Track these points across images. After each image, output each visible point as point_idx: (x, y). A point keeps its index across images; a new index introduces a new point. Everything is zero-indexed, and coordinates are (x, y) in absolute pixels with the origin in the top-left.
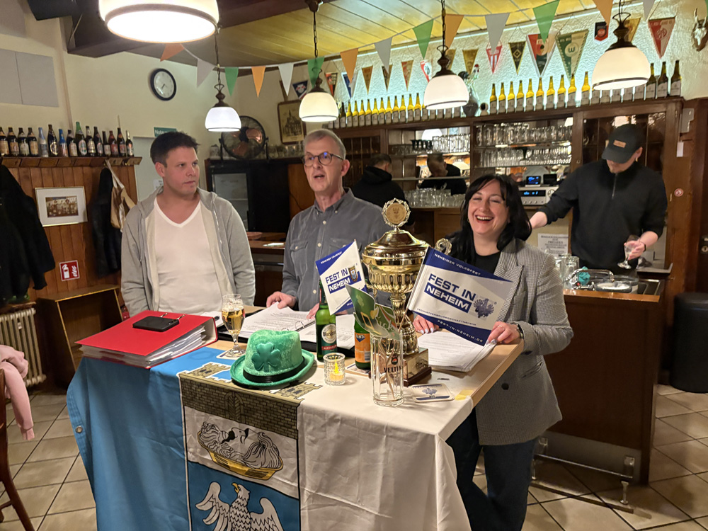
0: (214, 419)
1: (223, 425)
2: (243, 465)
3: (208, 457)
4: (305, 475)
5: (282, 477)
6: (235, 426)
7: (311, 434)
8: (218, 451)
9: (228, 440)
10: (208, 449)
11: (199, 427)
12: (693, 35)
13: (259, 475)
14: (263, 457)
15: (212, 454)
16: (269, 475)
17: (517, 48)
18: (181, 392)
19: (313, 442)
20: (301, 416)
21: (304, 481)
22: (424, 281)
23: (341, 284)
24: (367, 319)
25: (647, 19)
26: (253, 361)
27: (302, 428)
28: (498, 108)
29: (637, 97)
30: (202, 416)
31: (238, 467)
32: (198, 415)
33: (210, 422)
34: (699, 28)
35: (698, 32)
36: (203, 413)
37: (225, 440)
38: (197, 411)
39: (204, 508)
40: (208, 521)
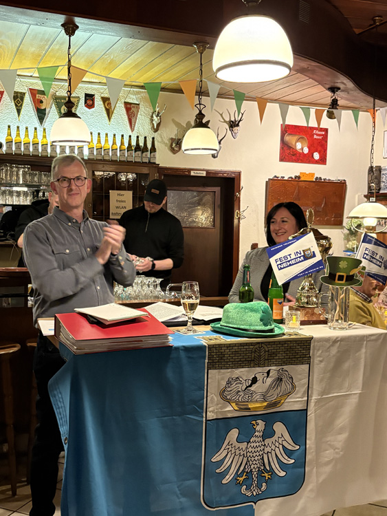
0: (238, 372)
1: (245, 373)
2: (263, 402)
3: (229, 408)
4: (312, 388)
5: (294, 398)
6: (259, 371)
7: (320, 356)
8: (240, 399)
9: (250, 386)
10: (229, 401)
11: (224, 383)
12: (152, 120)
13: (274, 404)
14: (279, 388)
15: (234, 404)
16: (282, 401)
17: (18, 97)
18: (207, 358)
19: (321, 361)
20: (314, 346)
21: (312, 393)
22: (362, 252)
23: (293, 262)
24: (343, 276)
25: (123, 101)
26: (261, 320)
27: (313, 355)
28: (14, 149)
29: (129, 160)
30: (227, 374)
31: (258, 405)
32: (224, 373)
33: (235, 376)
34: (157, 116)
35: (156, 119)
36: (229, 370)
37: (247, 387)
38: (222, 371)
39: (219, 459)
40: (222, 469)
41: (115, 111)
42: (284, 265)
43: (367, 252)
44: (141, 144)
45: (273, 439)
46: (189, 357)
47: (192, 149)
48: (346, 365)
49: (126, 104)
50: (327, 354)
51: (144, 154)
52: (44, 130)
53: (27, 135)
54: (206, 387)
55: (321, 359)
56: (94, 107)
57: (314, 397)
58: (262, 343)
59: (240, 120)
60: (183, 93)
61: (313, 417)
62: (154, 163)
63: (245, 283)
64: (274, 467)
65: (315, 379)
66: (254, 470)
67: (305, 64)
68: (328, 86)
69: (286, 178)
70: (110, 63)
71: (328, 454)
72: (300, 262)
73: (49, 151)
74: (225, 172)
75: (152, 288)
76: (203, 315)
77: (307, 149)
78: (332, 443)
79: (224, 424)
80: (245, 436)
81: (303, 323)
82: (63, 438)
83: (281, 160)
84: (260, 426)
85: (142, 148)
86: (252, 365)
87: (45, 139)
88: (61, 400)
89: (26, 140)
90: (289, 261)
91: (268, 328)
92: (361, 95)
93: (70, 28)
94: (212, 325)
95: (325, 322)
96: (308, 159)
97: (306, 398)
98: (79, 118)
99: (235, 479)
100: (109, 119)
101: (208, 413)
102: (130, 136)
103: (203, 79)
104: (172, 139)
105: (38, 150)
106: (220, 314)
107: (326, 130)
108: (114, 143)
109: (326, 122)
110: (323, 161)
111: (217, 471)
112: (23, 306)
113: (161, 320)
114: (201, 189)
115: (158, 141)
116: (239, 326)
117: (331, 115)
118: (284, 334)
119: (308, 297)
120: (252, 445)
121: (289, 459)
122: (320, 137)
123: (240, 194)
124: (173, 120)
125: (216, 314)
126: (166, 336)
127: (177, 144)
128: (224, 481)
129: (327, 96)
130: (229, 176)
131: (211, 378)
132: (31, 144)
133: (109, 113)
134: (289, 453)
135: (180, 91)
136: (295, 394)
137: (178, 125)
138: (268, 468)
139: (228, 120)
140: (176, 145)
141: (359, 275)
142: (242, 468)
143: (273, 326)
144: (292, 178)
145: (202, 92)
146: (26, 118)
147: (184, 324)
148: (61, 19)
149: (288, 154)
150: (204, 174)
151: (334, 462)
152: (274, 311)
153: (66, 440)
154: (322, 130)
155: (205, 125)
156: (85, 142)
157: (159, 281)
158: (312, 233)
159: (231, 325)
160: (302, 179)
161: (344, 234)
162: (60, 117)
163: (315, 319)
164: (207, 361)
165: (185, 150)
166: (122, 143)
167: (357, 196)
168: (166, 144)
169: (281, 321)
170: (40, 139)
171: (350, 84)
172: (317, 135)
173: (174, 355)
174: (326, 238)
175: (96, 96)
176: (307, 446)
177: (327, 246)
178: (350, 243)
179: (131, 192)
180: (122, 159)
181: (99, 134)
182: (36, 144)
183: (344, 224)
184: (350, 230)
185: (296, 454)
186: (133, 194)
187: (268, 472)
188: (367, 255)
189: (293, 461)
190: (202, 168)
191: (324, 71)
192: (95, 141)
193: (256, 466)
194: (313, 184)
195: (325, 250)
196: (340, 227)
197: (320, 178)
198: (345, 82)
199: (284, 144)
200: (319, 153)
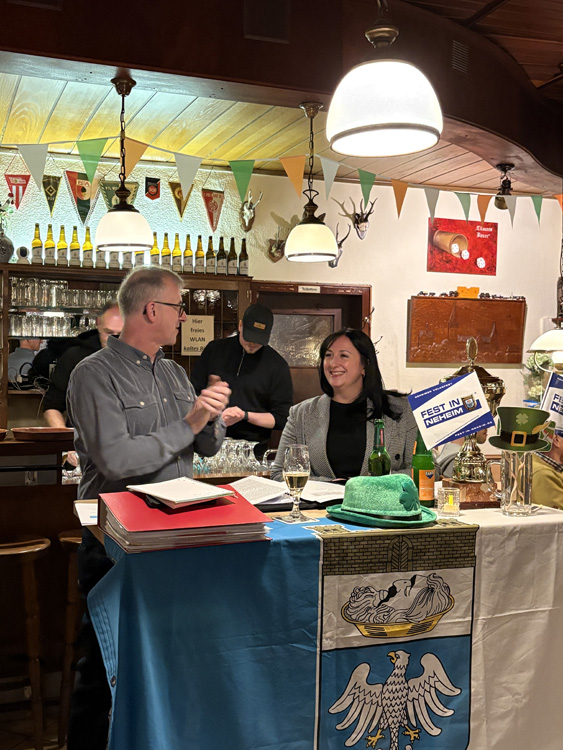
0: (368, 579)
1: (378, 581)
2: (406, 624)
3: (355, 633)
4: (480, 602)
5: (452, 618)
6: (399, 578)
8: (371, 619)
9: (387, 600)
10: (355, 623)
11: (347, 596)
12: (242, 214)
13: (423, 627)
14: (429, 603)
15: (362, 628)
16: (434, 623)
17: (49, 184)
18: (321, 558)
19: (491, 563)
20: (480, 540)
21: (478, 610)
22: (550, 400)
23: (448, 415)
24: (522, 436)
25: (200, 187)
26: (402, 501)
27: (480, 553)
28: (44, 257)
29: (209, 271)
30: (353, 581)
31: (397, 628)
32: (347, 581)
33: (363, 585)
34: (249, 209)
35: (248, 213)
36: (355, 576)
37: (382, 602)
38: (345, 577)
39: (341, 709)
40: (345, 724)
41: (189, 203)
42: (435, 420)
43: (556, 401)
44: (227, 248)
45: (421, 679)
46: (295, 557)
47: (300, 255)
48: (529, 568)
49: (205, 191)
50: (501, 551)
51: (231, 262)
52: (88, 230)
53: (63, 238)
54: (320, 602)
55: (491, 559)
56: (158, 196)
57: (482, 617)
58: (403, 536)
59: (369, 213)
60: (286, 175)
61: (481, 646)
62: (246, 276)
63: (378, 446)
64: (423, 722)
65: (482, 590)
66: (393, 726)
67: (462, 130)
68: (496, 162)
69: (437, 295)
70: (182, 134)
71: (505, 703)
72: (458, 415)
73: (94, 259)
74: (348, 287)
75: (242, 455)
76: (316, 495)
77: (468, 254)
78: (510, 686)
79: (348, 657)
80: (380, 675)
81: (464, 506)
82: (109, 678)
83: (431, 268)
84: (402, 659)
85: (227, 254)
86: (389, 568)
87: (88, 243)
88: (107, 621)
89: (62, 245)
90: (442, 415)
91: (413, 513)
92: (545, 174)
93: (124, 85)
94: (330, 509)
95: (496, 504)
96: (468, 267)
97: (470, 618)
98: (137, 211)
99: (364, 739)
100: (181, 214)
101: (324, 640)
102: (211, 238)
103: (315, 155)
104: (271, 241)
105: (78, 258)
106: (341, 493)
107: (495, 226)
108: (188, 247)
109: (493, 214)
110: (491, 269)
111: (339, 727)
112: (54, 482)
113: (253, 502)
114: (313, 312)
115: (251, 244)
116: (368, 511)
117: (501, 204)
118: (435, 523)
119: (471, 467)
120: (390, 688)
121: (445, 710)
122: (487, 236)
123: (370, 318)
124: (272, 214)
125: (334, 493)
126: (260, 525)
127: (278, 248)
128: (349, 743)
129: (496, 177)
130: (354, 292)
131: (327, 588)
132: (69, 250)
133: (181, 205)
134: (446, 701)
135: (282, 172)
136: (454, 612)
137: (280, 221)
138: (414, 723)
139: (351, 212)
140: (276, 249)
141: (545, 435)
142: (375, 723)
143: (419, 510)
144: (445, 295)
145: (312, 174)
146: (62, 213)
147: (287, 507)
148: (111, 71)
149: (439, 260)
150: (318, 290)
151: (513, 714)
152: (421, 488)
153: (113, 680)
154: (487, 225)
155: (319, 221)
156: (145, 246)
157: (252, 445)
158: (475, 373)
159: (357, 510)
160: (461, 296)
161: (525, 376)
162: (110, 211)
163: (481, 500)
164: (321, 562)
165: (290, 256)
166: (199, 248)
167: (541, 321)
168: (262, 249)
169: (432, 504)
170: (82, 244)
171: (528, 159)
172: (482, 232)
173: (272, 553)
174: (496, 380)
175: (162, 181)
176: (473, 690)
177: (498, 392)
178: (533, 389)
179: (212, 318)
180: (199, 270)
181: (166, 235)
182: (75, 251)
183: (524, 361)
184: (532, 369)
185: (455, 703)
186: (215, 320)
187: (413, 728)
188: (557, 404)
189: (451, 712)
190: (315, 281)
191: (490, 141)
192: (161, 245)
193: (395, 720)
194: (477, 303)
195: (495, 398)
196: (518, 365)
197: (488, 295)
198: (520, 156)
199: (434, 247)
200: (485, 258)
